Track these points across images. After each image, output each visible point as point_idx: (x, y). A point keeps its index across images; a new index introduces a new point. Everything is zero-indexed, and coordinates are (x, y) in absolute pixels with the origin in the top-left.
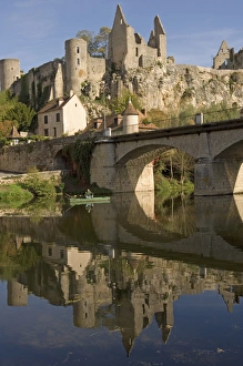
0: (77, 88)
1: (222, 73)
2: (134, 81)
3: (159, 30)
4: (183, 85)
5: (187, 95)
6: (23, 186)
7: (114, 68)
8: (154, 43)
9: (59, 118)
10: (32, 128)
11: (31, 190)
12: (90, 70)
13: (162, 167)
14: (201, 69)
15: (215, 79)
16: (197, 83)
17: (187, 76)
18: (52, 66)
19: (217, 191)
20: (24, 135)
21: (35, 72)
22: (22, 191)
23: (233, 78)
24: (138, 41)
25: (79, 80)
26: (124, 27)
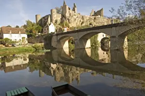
0: (54, 22)
1: (92, 17)
2: (68, 19)
3: (75, 6)
4: (82, 21)
5: (83, 23)
6: (33, 47)
7: (63, 16)
8: (74, 10)
9: (48, 29)
10: (42, 32)
11: (35, 48)
12: (57, 17)
13: (71, 42)
14: (86, 16)
15: (90, 19)
16: (85, 20)
17: (83, 18)
18: (47, 16)
19: (81, 47)
20: (39, 34)
21: (44, 18)
22: (33, 49)
23: (95, 18)
24: (69, 9)
25: (54, 20)
26: (66, 6)
